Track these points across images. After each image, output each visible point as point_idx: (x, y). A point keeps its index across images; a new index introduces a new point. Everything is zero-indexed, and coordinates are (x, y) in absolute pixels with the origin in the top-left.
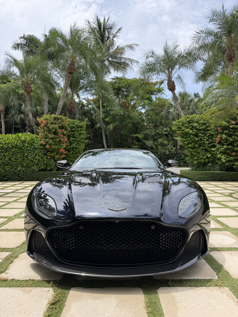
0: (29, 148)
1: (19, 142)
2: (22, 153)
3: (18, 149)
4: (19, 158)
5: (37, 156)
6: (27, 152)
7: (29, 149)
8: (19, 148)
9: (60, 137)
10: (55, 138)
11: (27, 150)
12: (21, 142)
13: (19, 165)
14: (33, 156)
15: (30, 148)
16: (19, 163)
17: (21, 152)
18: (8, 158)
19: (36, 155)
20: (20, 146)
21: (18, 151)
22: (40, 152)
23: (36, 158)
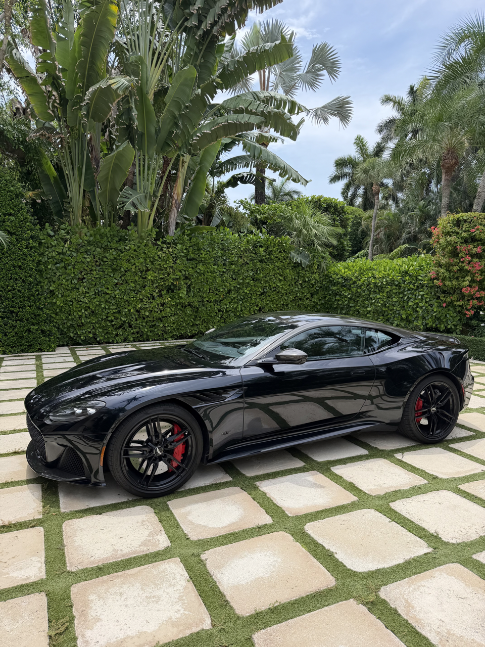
0: (411, 286)
1: (397, 274)
2: (401, 296)
3: (394, 287)
4: (397, 304)
5: (424, 301)
6: (409, 292)
7: (412, 288)
8: (396, 286)
9: (463, 262)
10: (452, 265)
11: (409, 290)
12: (400, 275)
13: (397, 315)
14: (417, 301)
15: (414, 286)
16: (397, 312)
17: (399, 293)
18: (382, 302)
19: (422, 299)
20: (399, 283)
21: (394, 291)
22: (427, 294)
23: (420, 305)
